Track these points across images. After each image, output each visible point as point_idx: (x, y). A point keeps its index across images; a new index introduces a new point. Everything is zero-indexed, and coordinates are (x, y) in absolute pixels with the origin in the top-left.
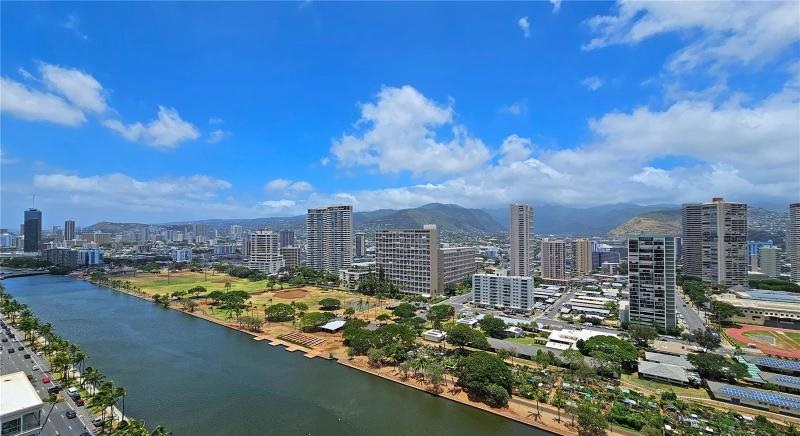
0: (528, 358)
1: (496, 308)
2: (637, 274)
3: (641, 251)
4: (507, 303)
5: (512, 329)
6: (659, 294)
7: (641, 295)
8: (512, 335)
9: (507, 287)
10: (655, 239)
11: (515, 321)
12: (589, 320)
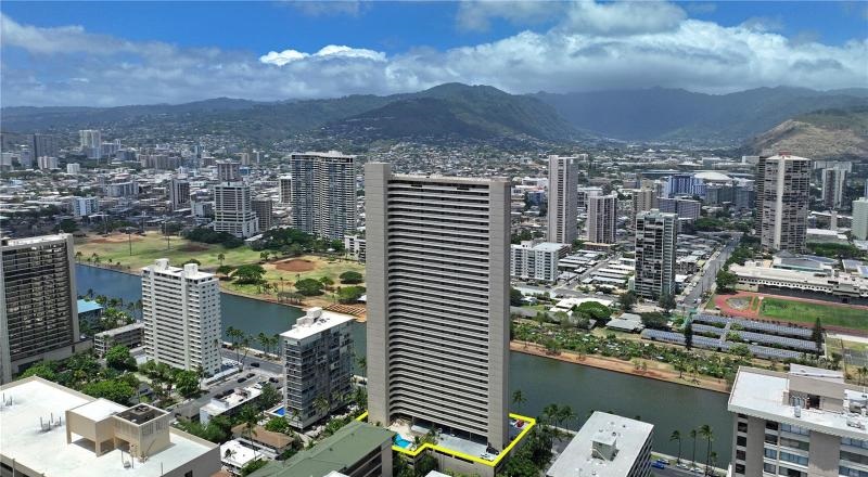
0: (530, 318)
1: (521, 279)
2: (642, 250)
3: (647, 229)
4: (531, 274)
5: (528, 299)
6: (658, 266)
7: (644, 268)
8: (527, 303)
9: (532, 259)
10: (657, 220)
11: (531, 291)
12: (601, 290)
